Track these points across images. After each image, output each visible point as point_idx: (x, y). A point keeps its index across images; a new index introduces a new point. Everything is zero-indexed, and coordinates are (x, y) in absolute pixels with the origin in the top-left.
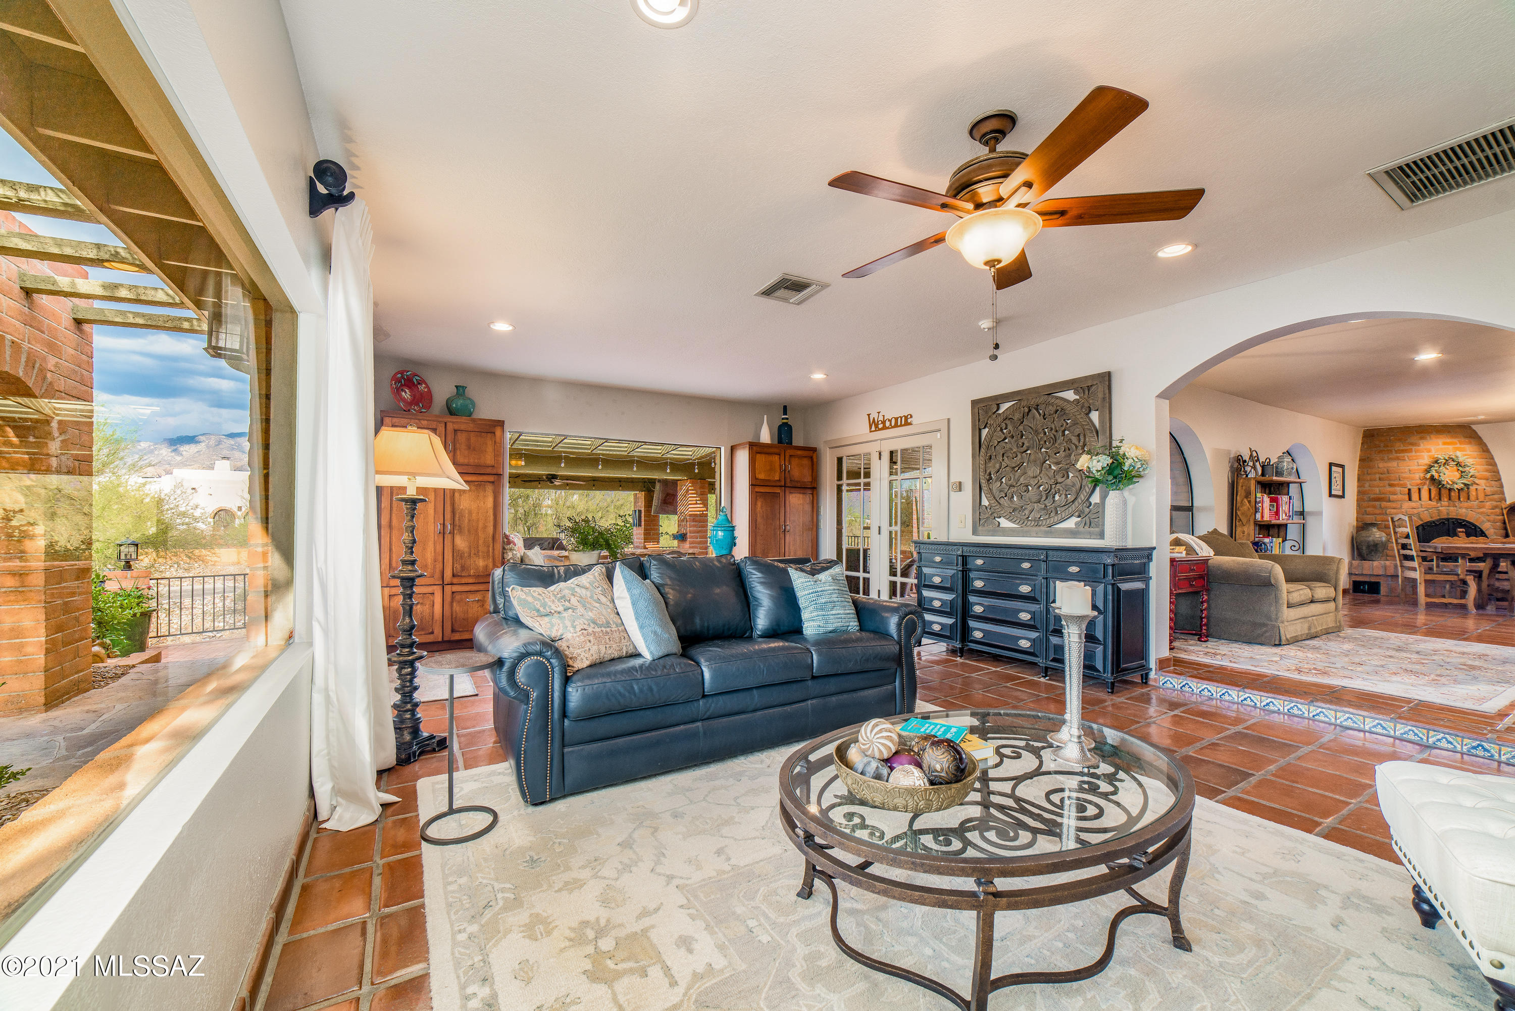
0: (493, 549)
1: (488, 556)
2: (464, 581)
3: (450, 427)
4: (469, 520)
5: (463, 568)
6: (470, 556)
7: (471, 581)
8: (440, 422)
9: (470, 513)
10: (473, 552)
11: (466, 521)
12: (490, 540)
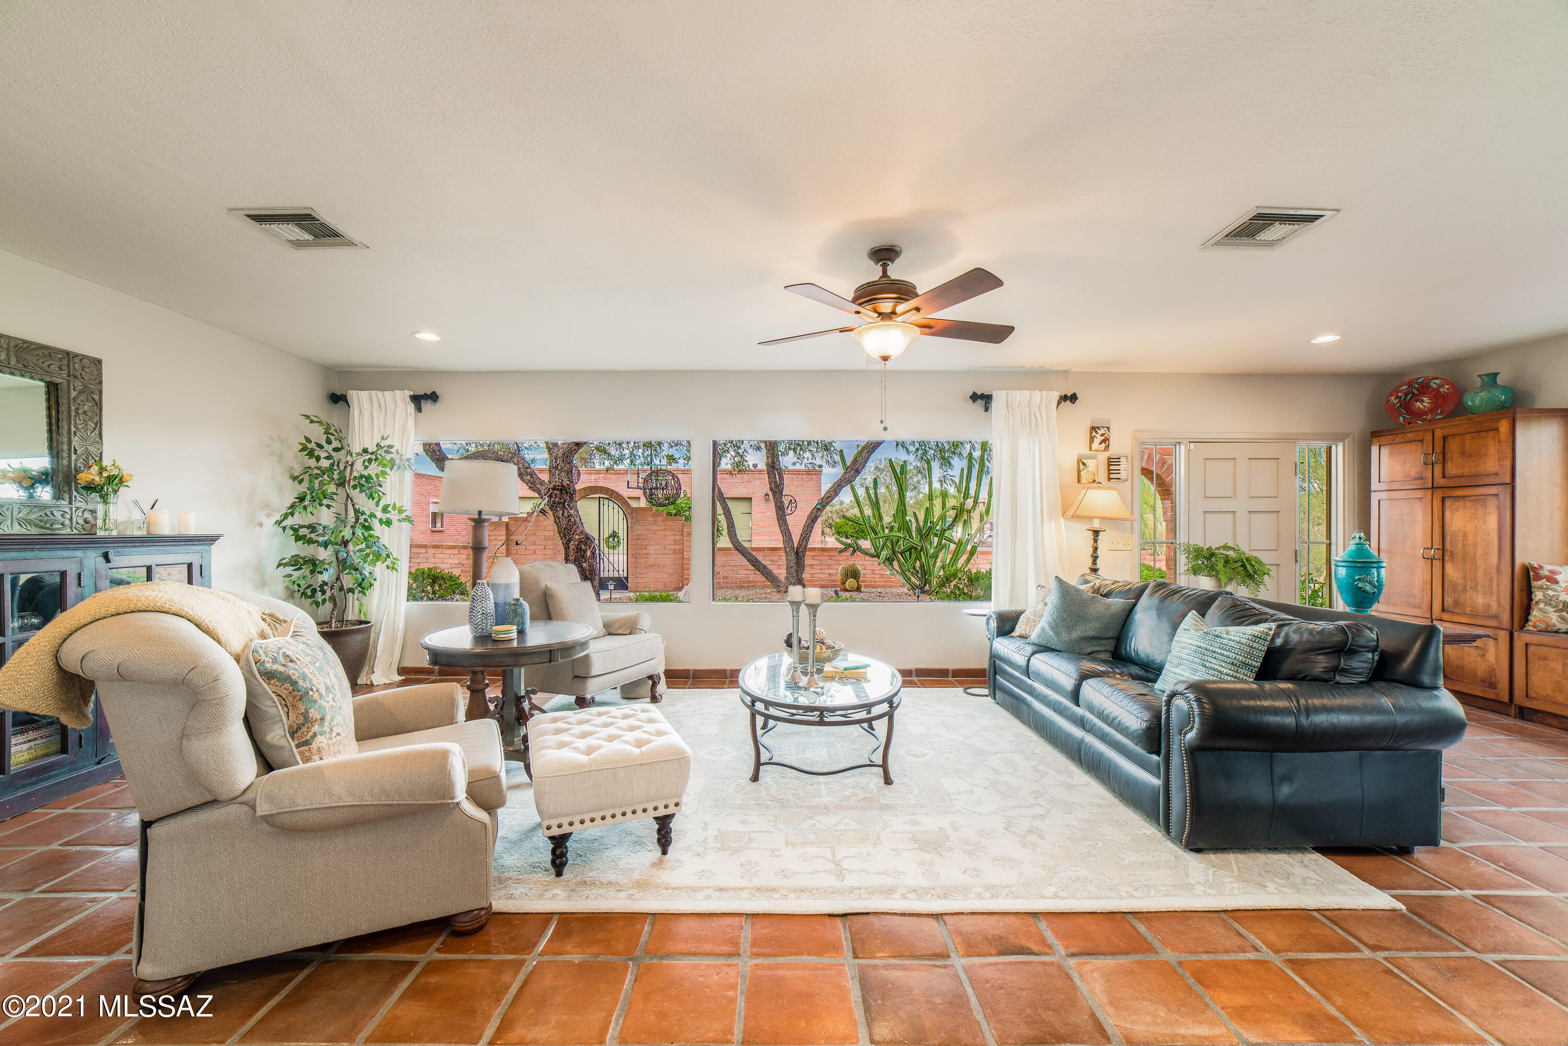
0: (1498, 584)
1: (1491, 593)
2: (1455, 619)
3: (1439, 433)
4: (1464, 545)
5: (1456, 603)
6: (1465, 588)
7: (1465, 620)
8: (1426, 431)
9: (1465, 535)
10: (1469, 584)
11: (1460, 546)
12: (1494, 571)
